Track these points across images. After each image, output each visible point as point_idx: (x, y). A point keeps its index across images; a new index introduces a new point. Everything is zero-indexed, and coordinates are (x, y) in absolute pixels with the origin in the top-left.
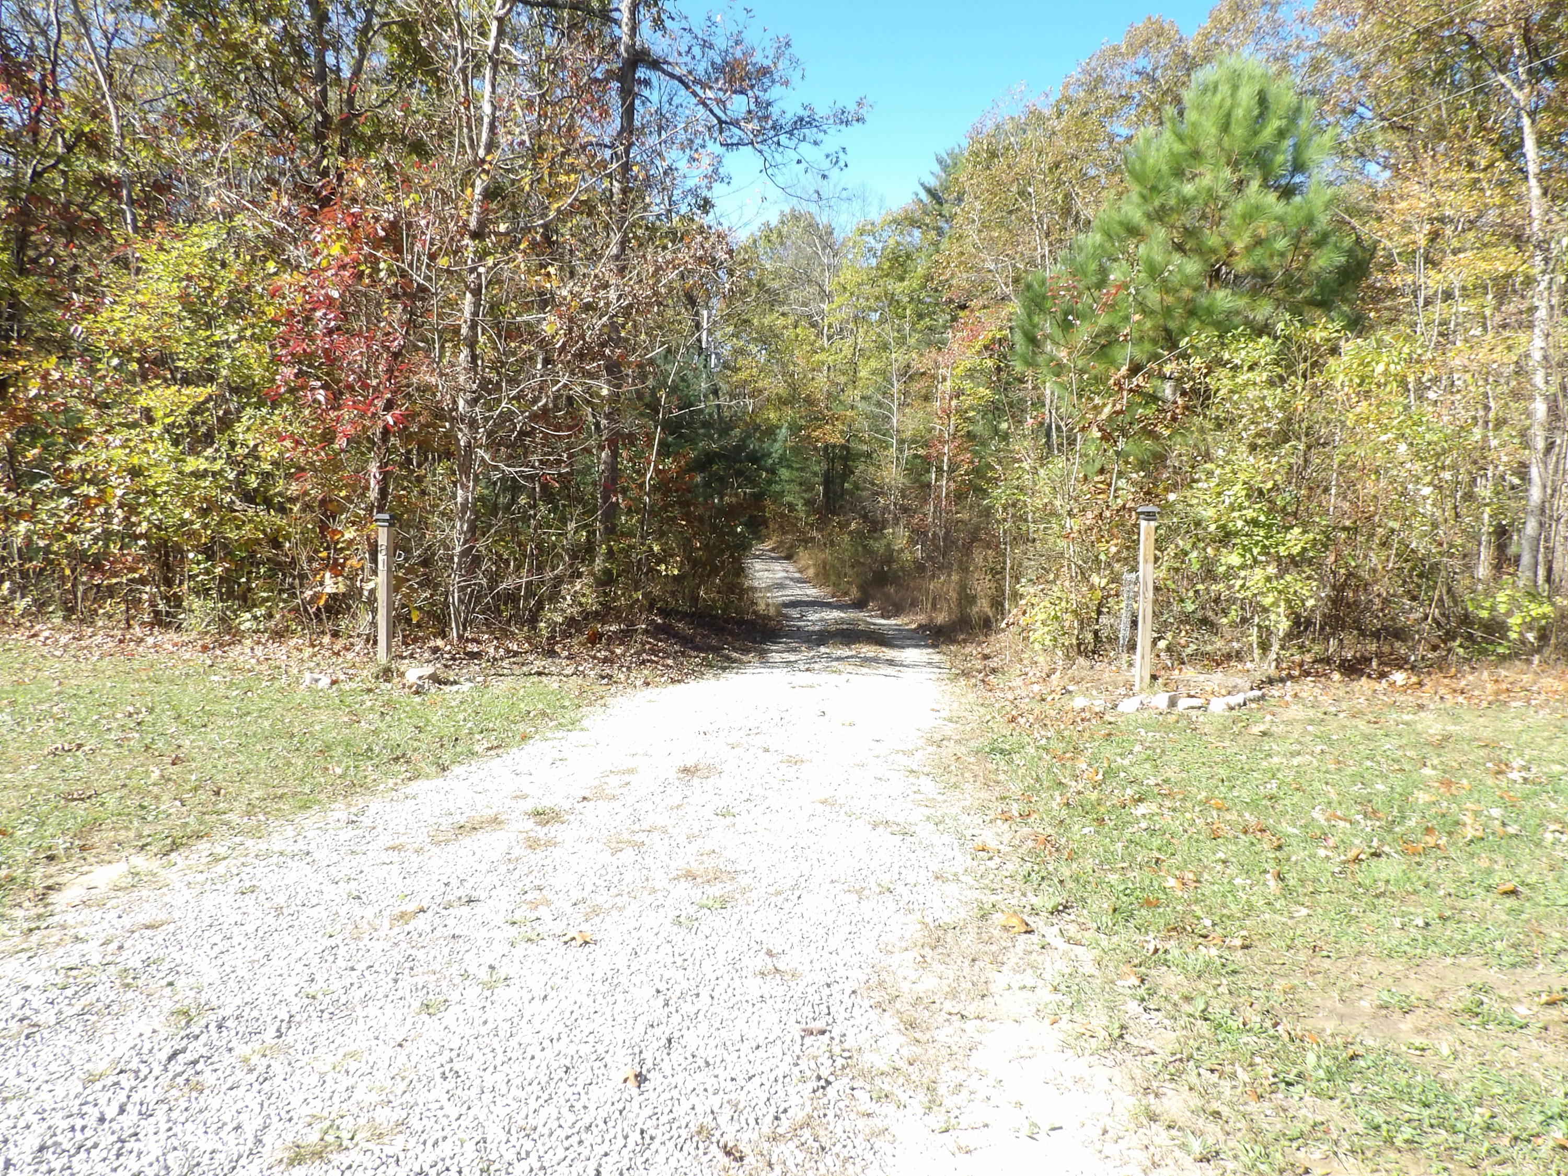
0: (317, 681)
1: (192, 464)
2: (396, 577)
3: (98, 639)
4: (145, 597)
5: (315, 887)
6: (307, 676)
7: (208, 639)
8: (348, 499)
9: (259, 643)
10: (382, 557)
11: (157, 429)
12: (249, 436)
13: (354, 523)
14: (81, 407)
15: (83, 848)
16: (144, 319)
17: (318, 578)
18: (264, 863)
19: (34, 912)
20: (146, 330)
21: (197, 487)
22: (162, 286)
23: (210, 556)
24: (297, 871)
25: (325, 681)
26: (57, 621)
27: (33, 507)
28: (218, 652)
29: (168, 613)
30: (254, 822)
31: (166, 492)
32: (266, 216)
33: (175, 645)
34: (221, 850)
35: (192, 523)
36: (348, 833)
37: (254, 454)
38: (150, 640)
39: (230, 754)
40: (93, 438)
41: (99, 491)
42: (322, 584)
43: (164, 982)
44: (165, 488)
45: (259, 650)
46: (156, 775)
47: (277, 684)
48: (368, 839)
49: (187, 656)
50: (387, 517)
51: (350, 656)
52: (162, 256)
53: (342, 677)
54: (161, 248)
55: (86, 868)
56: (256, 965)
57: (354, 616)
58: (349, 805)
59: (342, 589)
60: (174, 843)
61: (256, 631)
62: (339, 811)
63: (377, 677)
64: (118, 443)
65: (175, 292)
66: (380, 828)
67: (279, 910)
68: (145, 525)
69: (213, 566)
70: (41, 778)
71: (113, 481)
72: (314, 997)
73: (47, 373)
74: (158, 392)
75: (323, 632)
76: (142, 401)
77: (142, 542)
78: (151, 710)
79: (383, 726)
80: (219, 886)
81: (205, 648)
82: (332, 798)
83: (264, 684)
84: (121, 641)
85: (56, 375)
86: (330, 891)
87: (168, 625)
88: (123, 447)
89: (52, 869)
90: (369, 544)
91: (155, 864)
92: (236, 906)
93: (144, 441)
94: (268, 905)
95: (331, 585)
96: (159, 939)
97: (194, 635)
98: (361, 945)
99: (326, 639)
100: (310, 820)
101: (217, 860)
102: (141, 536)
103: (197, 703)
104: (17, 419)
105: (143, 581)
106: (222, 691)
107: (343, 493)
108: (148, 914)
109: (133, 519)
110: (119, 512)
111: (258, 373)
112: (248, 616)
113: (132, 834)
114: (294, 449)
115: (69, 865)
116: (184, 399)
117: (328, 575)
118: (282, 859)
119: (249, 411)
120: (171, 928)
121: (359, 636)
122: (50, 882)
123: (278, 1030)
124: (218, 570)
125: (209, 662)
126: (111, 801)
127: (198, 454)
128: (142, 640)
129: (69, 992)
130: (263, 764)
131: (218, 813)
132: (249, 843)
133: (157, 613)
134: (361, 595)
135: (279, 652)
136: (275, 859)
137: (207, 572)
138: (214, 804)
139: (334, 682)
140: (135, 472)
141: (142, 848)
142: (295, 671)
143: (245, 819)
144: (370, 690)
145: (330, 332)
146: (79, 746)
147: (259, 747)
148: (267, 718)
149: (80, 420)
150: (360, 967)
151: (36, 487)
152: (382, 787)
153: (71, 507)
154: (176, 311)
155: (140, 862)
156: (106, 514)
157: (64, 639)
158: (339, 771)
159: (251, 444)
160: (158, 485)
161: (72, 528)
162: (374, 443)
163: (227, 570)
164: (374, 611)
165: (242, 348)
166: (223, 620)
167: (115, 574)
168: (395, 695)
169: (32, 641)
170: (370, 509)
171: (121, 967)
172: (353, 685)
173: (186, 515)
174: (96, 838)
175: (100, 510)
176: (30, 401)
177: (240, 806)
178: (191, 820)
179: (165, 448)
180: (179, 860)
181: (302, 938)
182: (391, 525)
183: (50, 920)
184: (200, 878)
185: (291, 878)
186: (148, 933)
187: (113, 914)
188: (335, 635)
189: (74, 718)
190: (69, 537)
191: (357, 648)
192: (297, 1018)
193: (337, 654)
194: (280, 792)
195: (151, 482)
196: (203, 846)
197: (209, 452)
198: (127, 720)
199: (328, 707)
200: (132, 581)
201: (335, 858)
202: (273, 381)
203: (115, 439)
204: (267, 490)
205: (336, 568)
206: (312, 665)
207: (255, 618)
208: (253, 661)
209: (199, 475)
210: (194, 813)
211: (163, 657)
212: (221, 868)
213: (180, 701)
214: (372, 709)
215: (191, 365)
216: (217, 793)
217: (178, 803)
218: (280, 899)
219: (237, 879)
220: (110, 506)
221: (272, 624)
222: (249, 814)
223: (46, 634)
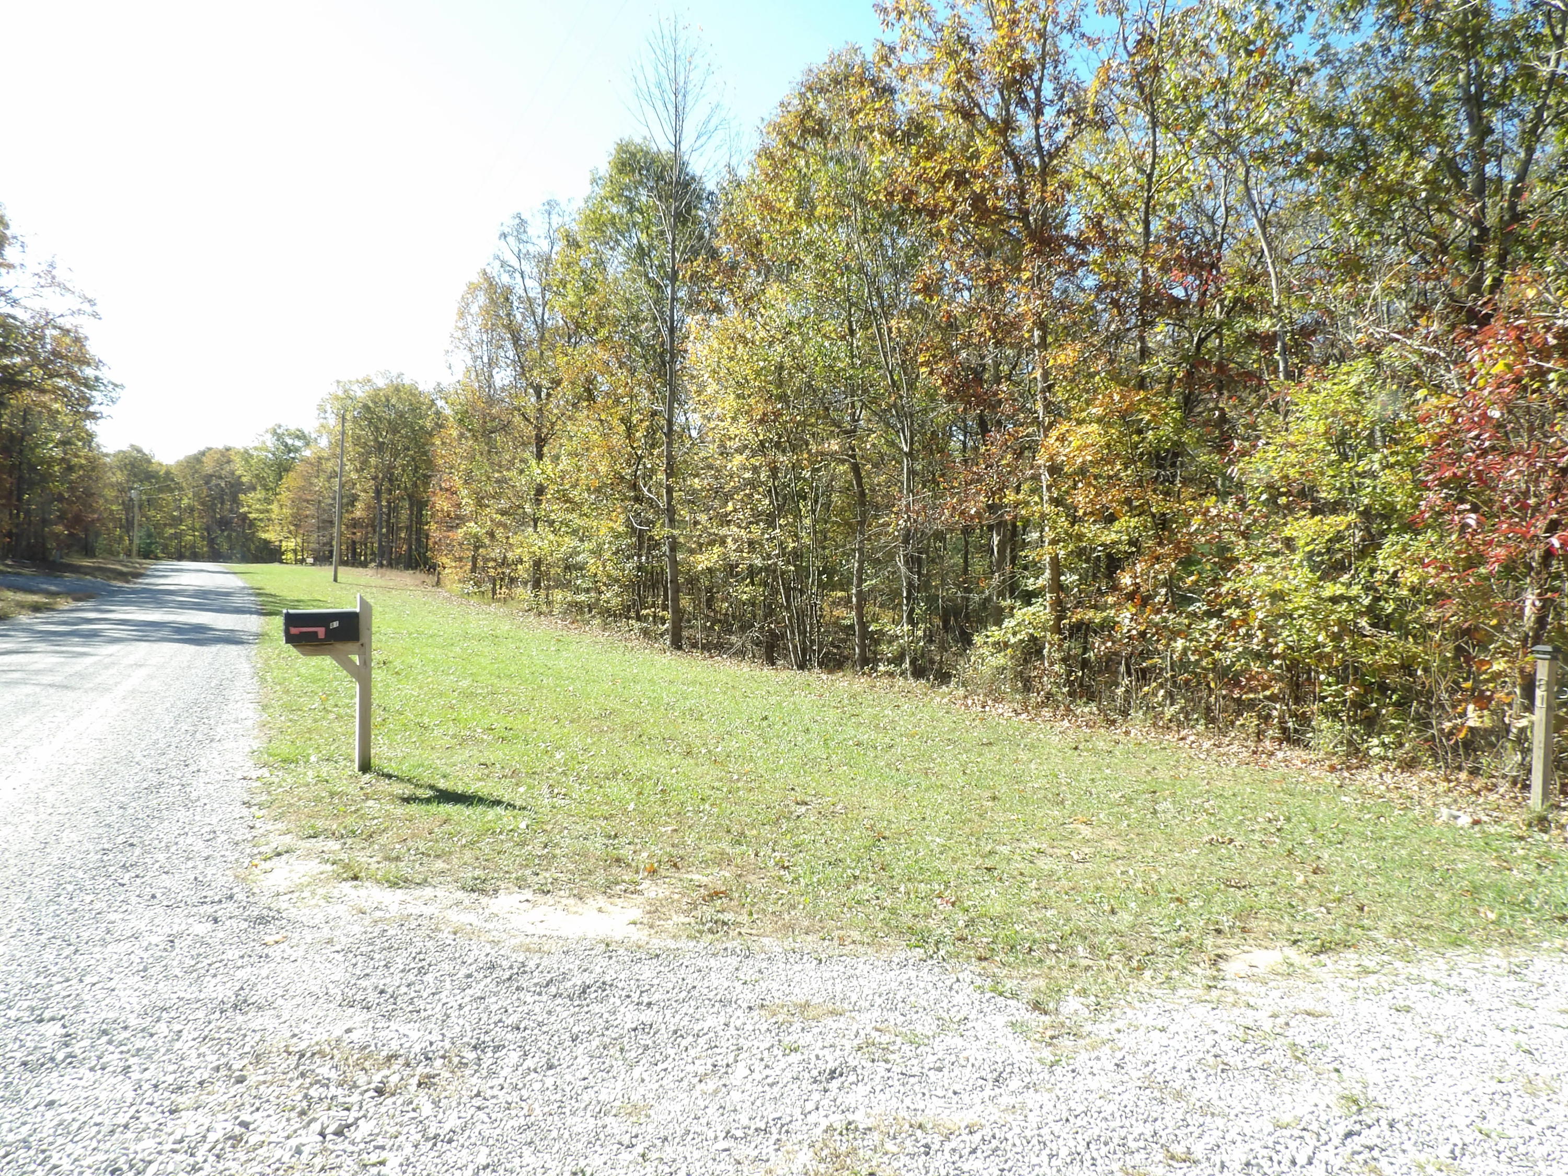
0: (1456, 818)
1: (1331, 589)
2: (1557, 717)
3: (1235, 748)
4: (1275, 713)
5: (1476, 1027)
6: (1445, 811)
7: (1335, 760)
8: (1499, 628)
9: (1387, 770)
10: (1540, 693)
11: (1298, 557)
12: (1389, 562)
13: (1504, 654)
14: (1234, 539)
15: (1244, 930)
16: (1293, 457)
17: (1459, 709)
18: (1417, 987)
19: (1209, 973)
20: (1294, 466)
21: (1333, 612)
22: (1310, 425)
23: (1342, 679)
24: (1452, 1005)
25: (1465, 820)
26: (1201, 728)
27: (1189, 626)
28: (1346, 774)
29: (1296, 731)
30: (1400, 945)
31: (1301, 616)
32: (1416, 344)
33: (1304, 762)
34: (1372, 965)
35: (1324, 646)
36: (1510, 983)
37: (1393, 581)
38: (1280, 755)
39: (1370, 875)
40: (1241, 566)
41: (1244, 614)
42: (1463, 715)
43: (1331, 1067)
44: (1301, 612)
45: (1388, 777)
46: (1300, 879)
47: (1410, 815)
48: (1536, 995)
49: (1316, 774)
50: (1549, 648)
51: (1492, 797)
52: (1313, 398)
53: (1485, 818)
54: (1311, 389)
55: (1246, 948)
56: (1420, 1084)
57: (1498, 755)
58: (1509, 955)
59: (1488, 723)
60: (1323, 945)
61: (1383, 759)
62: (1496, 957)
63: (1530, 825)
64: (1262, 570)
65: (1322, 430)
66: (1550, 988)
67: (1439, 1039)
68: (1281, 646)
69: (1345, 689)
70: (1203, 862)
71: (1256, 604)
72: (1488, 1136)
73: (1208, 510)
74: (1302, 523)
75: (1460, 768)
76: (1288, 532)
77: (1277, 662)
78: (1288, 820)
79: (1541, 879)
80: (1372, 996)
81: (1333, 769)
82: (1487, 941)
83: (1396, 812)
84: (1254, 753)
85: (1214, 512)
86: (1494, 1037)
87: (1297, 742)
88: (1267, 574)
89: (1220, 941)
90: (1523, 677)
91: (1307, 960)
92: (1392, 1020)
93: (1283, 568)
94: (1425, 1029)
95: (1474, 718)
96: (1321, 1027)
97: (1321, 755)
98: (1538, 1102)
99: (1463, 776)
100: (1464, 957)
101: (1367, 972)
102: (1277, 656)
103: (1332, 820)
104: (1180, 550)
105: (1273, 698)
106: (1354, 813)
107: (1494, 622)
108: (1308, 1003)
109: (1271, 640)
110: (1259, 633)
111: (1400, 499)
112: (1375, 741)
113: (1284, 928)
114: (1437, 575)
115: (1233, 941)
116: (1326, 528)
117: (1471, 707)
118: (1437, 989)
119: (1391, 538)
120: (1330, 1021)
121: (1504, 776)
122: (1220, 952)
123: (1452, 1152)
124: (1349, 693)
125: (1338, 783)
126: (1264, 896)
127: (1334, 580)
128: (1272, 754)
129: (1250, 1047)
130: (1404, 891)
131: (1363, 927)
132: (1398, 964)
133: (1284, 730)
134: (1508, 731)
135: (1412, 782)
136: (1428, 986)
137: (1338, 694)
138: (1359, 919)
139: (1476, 822)
140: (1277, 596)
141: (1295, 942)
142: (1430, 804)
143: (1392, 941)
144: (1521, 838)
145: (1484, 453)
146: (1231, 841)
147: (1397, 873)
148: (1403, 846)
149: (1230, 550)
150: (1541, 1124)
151: (1191, 609)
152: (1546, 945)
153: (1218, 627)
154: (1320, 446)
155: (1292, 953)
156: (1247, 634)
157: (1207, 745)
158: (1492, 916)
159: (1391, 570)
160: (1296, 609)
161: (1218, 646)
162: (1532, 568)
163: (1357, 694)
164: (1526, 752)
165: (1387, 477)
166: (1350, 743)
167: (1252, 690)
168: (1555, 848)
169: (1181, 744)
170: (1524, 640)
171: (1290, 1040)
172: (1500, 830)
173: (1321, 638)
174: (1252, 924)
175: (1242, 631)
176: (1191, 534)
177: (1385, 925)
178: (1337, 927)
179: (1305, 574)
180: (1328, 962)
181: (1466, 1074)
182: (1554, 658)
183: (1222, 984)
184: (1355, 984)
185: (1448, 1010)
186: (1310, 1019)
187: (1276, 994)
188: (1475, 772)
189: (1222, 815)
190: (1217, 654)
191: (1502, 790)
192: (1471, 1148)
193: (1478, 793)
194: (1426, 923)
195: (1290, 606)
196: (1350, 954)
197: (1345, 578)
198: (1267, 825)
199: (1471, 846)
200: (1266, 697)
201: (1497, 1004)
202: (1417, 506)
203: (1260, 567)
204: (1402, 616)
205: (1483, 701)
206: (1447, 800)
207: (1383, 744)
208: (1383, 788)
209: (1335, 600)
210: (1339, 923)
211: (1293, 771)
212: (1372, 980)
213: (1315, 816)
214: (1525, 858)
215: (1332, 496)
216: (1361, 909)
217: (1323, 910)
218: (1440, 1028)
219: (1390, 995)
220: (1251, 628)
221: (1399, 752)
222: (1395, 936)
223: (1192, 738)
